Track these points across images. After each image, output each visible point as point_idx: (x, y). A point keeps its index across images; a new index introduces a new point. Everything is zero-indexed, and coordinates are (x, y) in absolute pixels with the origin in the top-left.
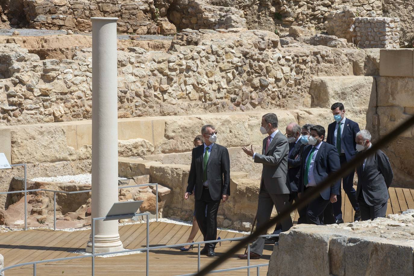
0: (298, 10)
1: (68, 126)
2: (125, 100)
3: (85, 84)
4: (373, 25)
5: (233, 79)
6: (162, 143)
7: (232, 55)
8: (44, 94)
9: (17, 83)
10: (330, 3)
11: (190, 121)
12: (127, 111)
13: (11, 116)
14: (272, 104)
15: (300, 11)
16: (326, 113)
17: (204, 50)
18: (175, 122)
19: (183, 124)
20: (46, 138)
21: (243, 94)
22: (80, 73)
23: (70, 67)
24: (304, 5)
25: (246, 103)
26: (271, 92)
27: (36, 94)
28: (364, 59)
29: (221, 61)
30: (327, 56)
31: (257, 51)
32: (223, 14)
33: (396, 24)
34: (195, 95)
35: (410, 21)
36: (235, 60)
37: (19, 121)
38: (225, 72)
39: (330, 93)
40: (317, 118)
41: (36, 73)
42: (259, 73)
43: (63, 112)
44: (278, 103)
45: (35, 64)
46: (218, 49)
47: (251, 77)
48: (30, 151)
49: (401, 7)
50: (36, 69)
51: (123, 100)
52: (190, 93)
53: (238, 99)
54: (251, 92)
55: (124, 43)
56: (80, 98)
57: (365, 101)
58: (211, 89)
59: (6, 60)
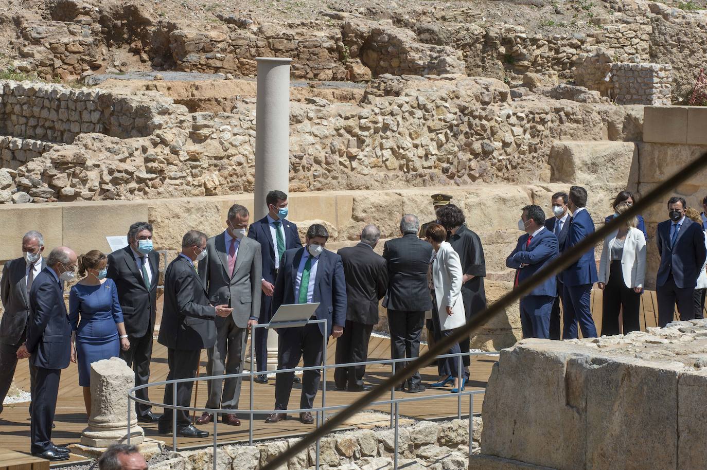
0: (535, 51)
1: (224, 201)
2: (301, 168)
3: (247, 146)
4: (636, 73)
5: (446, 143)
6: (348, 226)
7: (445, 109)
8: (193, 158)
9: (158, 144)
10: (579, 43)
11: (387, 198)
12: (302, 183)
13: (149, 187)
14: (497, 176)
15: (538, 53)
17: (407, 103)
18: (366, 198)
19: (377, 201)
20: (194, 216)
21: (459, 162)
22: (241, 131)
23: (228, 123)
24: (545, 44)
25: (463, 175)
26: (496, 161)
27: (182, 159)
28: (622, 119)
29: (430, 118)
30: (573, 114)
31: (478, 105)
32: (435, 55)
33: (667, 72)
34: (394, 162)
35: (686, 70)
36: (450, 117)
37: (159, 193)
38: (435, 133)
39: (576, 164)
41: (183, 131)
42: (481, 135)
43: (217, 183)
44: (506, 175)
45: (182, 118)
46: (426, 102)
47: (470, 140)
48: (172, 233)
49: (674, 50)
50: (183, 125)
51: (297, 168)
52: (387, 160)
53: (453, 169)
54: (470, 160)
55: (301, 92)
56: (240, 164)
57: (622, 175)
58: (416, 155)
59: (144, 112)
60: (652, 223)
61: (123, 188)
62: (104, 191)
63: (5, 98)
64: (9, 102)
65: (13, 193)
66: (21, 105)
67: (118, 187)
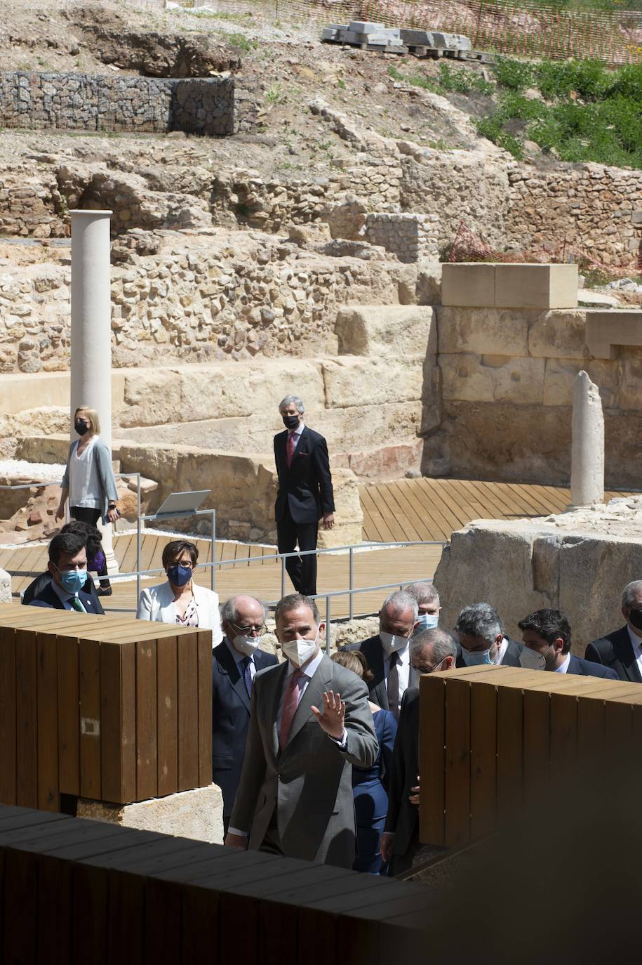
0: (273, 199)
2: (60, 343)
4: (397, 225)
5: (222, 310)
6: (121, 411)
7: (218, 270)
10: (322, 190)
11: (162, 376)
12: (63, 360)
14: (279, 349)
15: (277, 203)
16: (363, 363)
17: (176, 263)
18: (140, 377)
19: (152, 381)
21: (236, 333)
24: (283, 191)
25: (241, 348)
26: (277, 331)
28: (415, 279)
29: (202, 280)
30: (360, 274)
31: (255, 265)
32: (174, 205)
33: (433, 224)
34: (163, 334)
35: (443, 221)
36: (225, 279)
38: (209, 298)
39: (369, 332)
40: (350, 373)
42: (260, 300)
44: (289, 347)
46: (198, 262)
47: (247, 306)
49: (429, 198)
51: (56, 343)
52: (156, 331)
53: (230, 342)
54: (248, 330)
55: (34, 252)
57: (420, 345)
58: (189, 326)
60: (455, 400)
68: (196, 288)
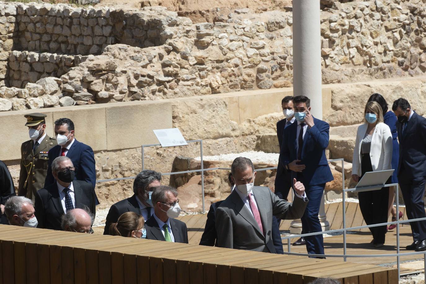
1: (230, 98)
2: (285, 67)
3: (241, 50)
5: (401, 40)
6: (329, 115)
7: (398, 11)
8: (200, 62)
9: (170, 51)
11: (358, 89)
12: (287, 80)
13: (167, 88)
17: (367, 7)
18: (342, 90)
19: (351, 92)
20: (207, 111)
21: (411, 56)
22: (236, 37)
23: (225, 31)
25: (415, 67)
27: (192, 63)
29: (386, 19)
34: (359, 59)
36: (402, 17)
37: (175, 93)
38: (391, 32)
41: (189, 39)
43: (220, 83)
45: (188, 28)
46: (383, 6)
47: (419, 36)
48: (192, 126)
50: (189, 34)
51: (283, 67)
52: (353, 57)
53: (407, 63)
54: (420, 54)
55: (265, 3)
56: (237, 66)
58: (377, 52)
59: (156, 25)
61: (147, 90)
62: (132, 93)
63: (19, 17)
64: (23, 21)
65: (60, 98)
66: (35, 24)
67: (142, 89)
68: (382, 25)
